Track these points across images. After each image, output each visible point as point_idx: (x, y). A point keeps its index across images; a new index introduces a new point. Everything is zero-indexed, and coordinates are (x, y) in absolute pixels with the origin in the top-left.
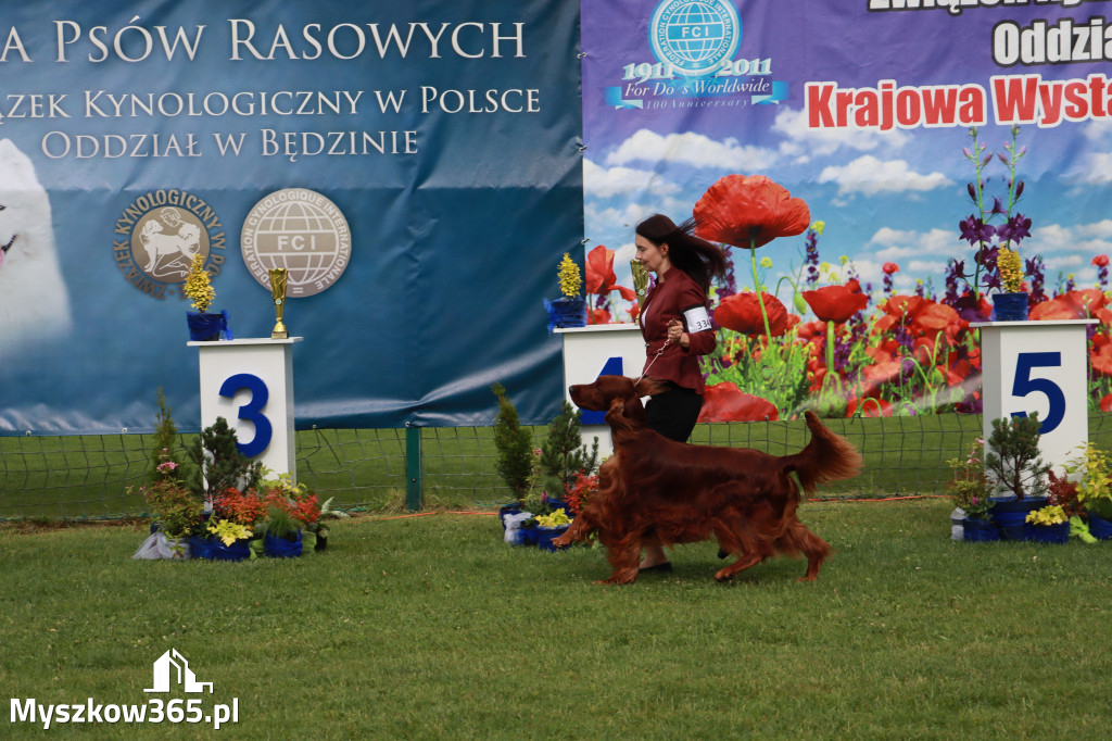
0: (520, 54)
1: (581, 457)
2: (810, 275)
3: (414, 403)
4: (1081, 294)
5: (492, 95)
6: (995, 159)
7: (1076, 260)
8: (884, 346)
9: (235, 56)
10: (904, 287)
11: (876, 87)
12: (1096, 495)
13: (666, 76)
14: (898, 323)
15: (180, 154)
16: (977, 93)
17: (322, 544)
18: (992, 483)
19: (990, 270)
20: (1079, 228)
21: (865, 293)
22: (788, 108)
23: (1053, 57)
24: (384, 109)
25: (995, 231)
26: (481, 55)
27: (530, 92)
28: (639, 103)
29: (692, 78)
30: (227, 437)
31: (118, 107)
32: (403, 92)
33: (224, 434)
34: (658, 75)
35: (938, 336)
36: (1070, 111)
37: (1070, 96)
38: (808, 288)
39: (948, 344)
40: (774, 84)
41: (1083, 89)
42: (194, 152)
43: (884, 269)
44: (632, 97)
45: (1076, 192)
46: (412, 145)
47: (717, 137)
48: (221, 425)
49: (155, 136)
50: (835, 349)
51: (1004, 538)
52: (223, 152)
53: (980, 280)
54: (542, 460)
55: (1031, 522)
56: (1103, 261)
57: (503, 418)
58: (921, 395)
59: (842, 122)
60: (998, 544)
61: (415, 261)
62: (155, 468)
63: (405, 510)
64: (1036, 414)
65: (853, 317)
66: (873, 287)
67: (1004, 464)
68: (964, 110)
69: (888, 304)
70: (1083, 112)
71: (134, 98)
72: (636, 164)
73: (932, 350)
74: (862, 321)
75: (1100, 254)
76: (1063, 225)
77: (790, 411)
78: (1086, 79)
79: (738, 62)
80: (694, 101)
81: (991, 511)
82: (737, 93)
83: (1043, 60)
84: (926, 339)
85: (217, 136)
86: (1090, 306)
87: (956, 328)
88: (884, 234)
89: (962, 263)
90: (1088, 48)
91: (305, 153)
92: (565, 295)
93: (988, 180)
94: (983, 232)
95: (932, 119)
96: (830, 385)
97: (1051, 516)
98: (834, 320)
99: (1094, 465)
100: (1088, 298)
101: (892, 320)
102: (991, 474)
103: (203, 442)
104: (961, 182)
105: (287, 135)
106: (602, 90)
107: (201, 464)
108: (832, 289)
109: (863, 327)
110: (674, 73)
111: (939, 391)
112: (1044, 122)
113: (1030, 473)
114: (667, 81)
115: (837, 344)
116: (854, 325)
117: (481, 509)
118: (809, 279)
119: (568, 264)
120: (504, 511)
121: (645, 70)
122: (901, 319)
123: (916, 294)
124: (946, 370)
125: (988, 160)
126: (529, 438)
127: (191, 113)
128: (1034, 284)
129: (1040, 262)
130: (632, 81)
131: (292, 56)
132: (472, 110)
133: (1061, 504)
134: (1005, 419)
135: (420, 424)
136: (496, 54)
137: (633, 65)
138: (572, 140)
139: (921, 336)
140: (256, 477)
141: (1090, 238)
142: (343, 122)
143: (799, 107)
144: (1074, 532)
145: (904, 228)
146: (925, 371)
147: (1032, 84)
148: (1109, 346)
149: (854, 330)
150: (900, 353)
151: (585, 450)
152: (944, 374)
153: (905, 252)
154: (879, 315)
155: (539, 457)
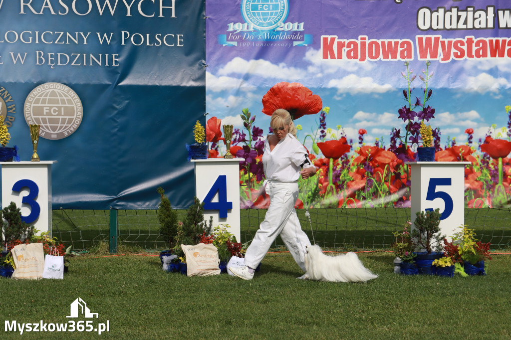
0: (173, 16)
1: (204, 227)
2: (322, 134)
3: (114, 197)
4: (459, 147)
5: (158, 36)
6: (418, 78)
7: (457, 130)
8: (358, 172)
9: (22, 12)
10: (369, 141)
11: (357, 39)
12: (467, 250)
13: (249, 30)
14: (365, 160)
16: (409, 44)
17: (66, 270)
18: (415, 245)
19: (413, 134)
20: (459, 114)
21: (349, 144)
22: (312, 49)
23: (448, 27)
24: (101, 42)
25: (416, 115)
26: (153, 16)
27: (178, 36)
28: (235, 44)
29: (262, 31)
30: (16, 212)
32: (112, 34)
33: (14, 211)
34: (245, 29)
35: (386, 167)
36: (456, 55)
37: (456, 47)
38: (320, 141)
39: (391, 172)
40: (305, 35)
41: (463, 44)
43: (359, 132)
44: (232, 40)
45: (458, 96)
46: (116, 62)
47: (276, 62)
48: (13, 206)
50: (333, 172)
51: (420, 273)
52: (15, 62)
53: (408, 140)
54: (183, 228)
55: (435, 265)
56: (471, 131)
57: (162, 206)
58: (376, 197)
59: (340, 56)
60: (418, 276)
61: (115, 121)
63: (108, 253)
64: (438, 209)
65: (342, 156)
66: (353, 141)
67: (422, 235)
68: (402, 53)
69: (360, 150)
70: (462, 55)
72: (233, 75)
73: (382, 174)
74: (347, 158)
75: (469, 128)
76: (451, 112)
77: (309, 203)
78: (464, 38)
79: (287, 24)
80: (264, 43)
81: (414, 259)
82: (286, 40)
83: (442, 28)
84: (380, 169)
85: (12, 53)
86: (463, 154)
87: (395, 163)
88: (360, 114)
89: (399, 130)
90: (465, 23)
91: (59, 64)
92: (197, 142)
93: (414, 89)
94: (410, 115)
95: (386, 56)
96: (330, 191)
97: (445, 262)
98: (333, 158)
99: (467, 236)
100: (462, 150)
101: (362, 158)
102: (415, 240)
103: (3, 215)
104: (400, 89)
105: (49, 54)
106: (216, 36)
108: (332, 141)
109: (347, 162)
110: (254, 28)
111: (385, 196)
112: (442, 60)
113: (435, 240)
114: (250, 32)
115: (334, 170)
116: (343, 160)
117: (149, 253)
118: (321, 136)
119: (198, 126)
120: (162, 254)
121: (239, 26)
122: (367, 158)
123: (375, 145)
124: (390, 185)
125: (414, 79)
126: (176, 217)
128: (435, 142)
129: (439, 131)
130: (232, 32)
131: (53, 13)
132: (148, 44)
133: (450, 256)
134: (423, 212)
135: (118, 208)
136: (161, 15)
137: (233, 23)
138: (200, 61)
139: (377, 167)
140: (31, 233)
141: (464, 120)
142: (80, 48)
143: (318, 48)
144: (457, 271)
145: (371, 112)
146: (379, 185)
147: (437, 40)
148: (473, 174)
149: (343, 163)
150: (366, 175)
151: (205, 223)
152: (388, 187)
153: (370, 124)
154: (356, 155)
155: (181, 226)
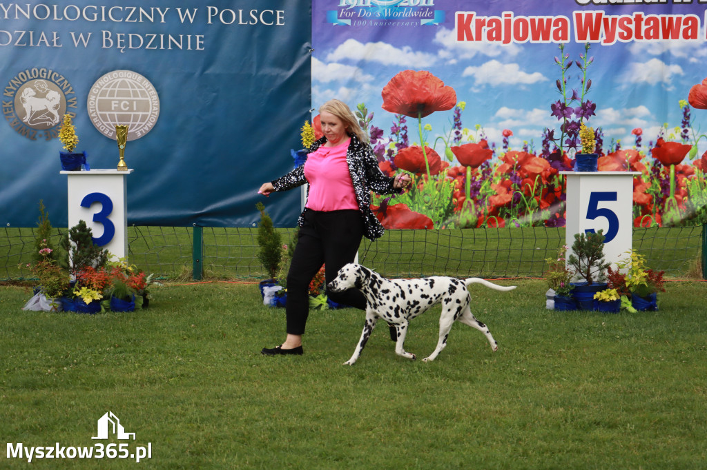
2: (456, 136)
4: (625, 152)
5: (254, 13)
6: (574, 65)
7: (622, 130)
8: (502, 183)
10: (516, 145)
11: (501, 16)
12: (637, 283)
13: (366, 5)
14: (512, 169)
15: (48, 45)
16: (564, 22)
17: (146, 304)
18: (571, 273)
19: (570, 136)
20: (625, 110)
21: (491, 149)
22: (444, 28)
24: (182, 20)
25: (573, 111)
27: (278, 12)
28: (348, 22)
29: (383, 6)
30: (85, 233)
31: (6, 12)
32: (196, 10)
33: (84, 231)
34: (361, 4)
35: (537, 178)
36: (621, 35)
37: (622, 26)
38: (454, 145)
39: (543, 183)
40: (435, 11)
41: (630, 22)
42: (57, 44)
43: (503, 134)
44: (344, 17)
45: (623, 87)
46: (201, 45)
47: (398, 45)
48: (82, 225)
49: (31, 33)
50: (471, 184)
51: (580, 309)
52: (76, 45)
53: (564, 144)
55: (597, 299)
56: (639, 132)
58: (523, 214)
59: (479, 38)
60: (576, 312)
61: (202, 120)
62: (38, 252)
63: (192, 280)
64: (602, 231)
65: (483, 164)
66: (496, 145)
67: (581, 262)
68: (556, 32)
69: (505, 156)
70: (629, 36)
71: (17, 6)
72: (346, 61)
73: (532, 187)
74: (489, 166)
75: (637, 127)
76: (615, 108)
77: (441, 223)
78: (632, 15)
80: (384, 21)
81: (572, 291)
82: (411, 17)
83: (606, 2)
84: (529, 180)
85: (73, 34)
86: (629, 161)
87: (549, 173)
88: (504, 111)
89: (553, 131)
91: (131, 47)
92: (305, 148)
93: (569, 78)
94: (565, 112)
95: (536, 37)
96: (467, 207)
97: (609, 295)
98: (470, 166)
99: (636, 264)
100: (629, 155)
101: (508, 167)
102: (572, 268)
103: (70, 236)
104: (553, 79)
105: (119, 35)
106: (325, 12)
107: (68, 250)
108: (470, 145)
109: (489, 171)
110: (371, 3)
111: (534, 212)
112: (605, 41)
113: (597, 268)
114: (367, 8)
115: (473, 181)
116: (484, 169)
117: (240, 279)
118: (455, 139)
119: (306, 126)
120: (263, 284)
121: (353, 1)
122: (513, 166)
123: (524, 150)
124: (540, 199)
125: (569, 65)
126: (279, 239)
127: (55, 18)
128: (597, 145)
129: (601, 132)
130: (345, 7)
132: (241, 23)
133: (615, 287)
134: (583, 234)
135: (203, 225)
138: (304, 44)
139: (526, 178)
140: (104, 259)
141: (631, 117)
142: (155, 28)
143: (451, 27)
144: (623, 305)
145: (517, 107)
146: (527, 200)
147: (599, 16)
148: (641, 185)
149: (483, 173)
150: (513, 188)
152: (538, 201)
153: (516, 123)
154: (500, 163)
155: (286, 251)
